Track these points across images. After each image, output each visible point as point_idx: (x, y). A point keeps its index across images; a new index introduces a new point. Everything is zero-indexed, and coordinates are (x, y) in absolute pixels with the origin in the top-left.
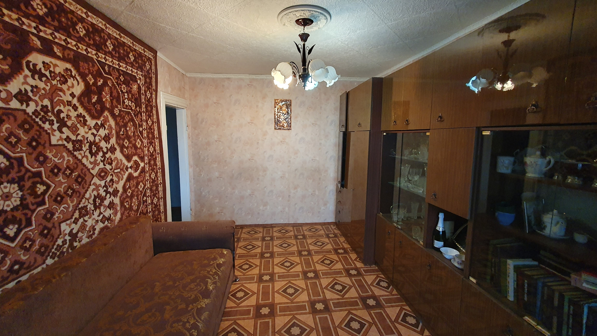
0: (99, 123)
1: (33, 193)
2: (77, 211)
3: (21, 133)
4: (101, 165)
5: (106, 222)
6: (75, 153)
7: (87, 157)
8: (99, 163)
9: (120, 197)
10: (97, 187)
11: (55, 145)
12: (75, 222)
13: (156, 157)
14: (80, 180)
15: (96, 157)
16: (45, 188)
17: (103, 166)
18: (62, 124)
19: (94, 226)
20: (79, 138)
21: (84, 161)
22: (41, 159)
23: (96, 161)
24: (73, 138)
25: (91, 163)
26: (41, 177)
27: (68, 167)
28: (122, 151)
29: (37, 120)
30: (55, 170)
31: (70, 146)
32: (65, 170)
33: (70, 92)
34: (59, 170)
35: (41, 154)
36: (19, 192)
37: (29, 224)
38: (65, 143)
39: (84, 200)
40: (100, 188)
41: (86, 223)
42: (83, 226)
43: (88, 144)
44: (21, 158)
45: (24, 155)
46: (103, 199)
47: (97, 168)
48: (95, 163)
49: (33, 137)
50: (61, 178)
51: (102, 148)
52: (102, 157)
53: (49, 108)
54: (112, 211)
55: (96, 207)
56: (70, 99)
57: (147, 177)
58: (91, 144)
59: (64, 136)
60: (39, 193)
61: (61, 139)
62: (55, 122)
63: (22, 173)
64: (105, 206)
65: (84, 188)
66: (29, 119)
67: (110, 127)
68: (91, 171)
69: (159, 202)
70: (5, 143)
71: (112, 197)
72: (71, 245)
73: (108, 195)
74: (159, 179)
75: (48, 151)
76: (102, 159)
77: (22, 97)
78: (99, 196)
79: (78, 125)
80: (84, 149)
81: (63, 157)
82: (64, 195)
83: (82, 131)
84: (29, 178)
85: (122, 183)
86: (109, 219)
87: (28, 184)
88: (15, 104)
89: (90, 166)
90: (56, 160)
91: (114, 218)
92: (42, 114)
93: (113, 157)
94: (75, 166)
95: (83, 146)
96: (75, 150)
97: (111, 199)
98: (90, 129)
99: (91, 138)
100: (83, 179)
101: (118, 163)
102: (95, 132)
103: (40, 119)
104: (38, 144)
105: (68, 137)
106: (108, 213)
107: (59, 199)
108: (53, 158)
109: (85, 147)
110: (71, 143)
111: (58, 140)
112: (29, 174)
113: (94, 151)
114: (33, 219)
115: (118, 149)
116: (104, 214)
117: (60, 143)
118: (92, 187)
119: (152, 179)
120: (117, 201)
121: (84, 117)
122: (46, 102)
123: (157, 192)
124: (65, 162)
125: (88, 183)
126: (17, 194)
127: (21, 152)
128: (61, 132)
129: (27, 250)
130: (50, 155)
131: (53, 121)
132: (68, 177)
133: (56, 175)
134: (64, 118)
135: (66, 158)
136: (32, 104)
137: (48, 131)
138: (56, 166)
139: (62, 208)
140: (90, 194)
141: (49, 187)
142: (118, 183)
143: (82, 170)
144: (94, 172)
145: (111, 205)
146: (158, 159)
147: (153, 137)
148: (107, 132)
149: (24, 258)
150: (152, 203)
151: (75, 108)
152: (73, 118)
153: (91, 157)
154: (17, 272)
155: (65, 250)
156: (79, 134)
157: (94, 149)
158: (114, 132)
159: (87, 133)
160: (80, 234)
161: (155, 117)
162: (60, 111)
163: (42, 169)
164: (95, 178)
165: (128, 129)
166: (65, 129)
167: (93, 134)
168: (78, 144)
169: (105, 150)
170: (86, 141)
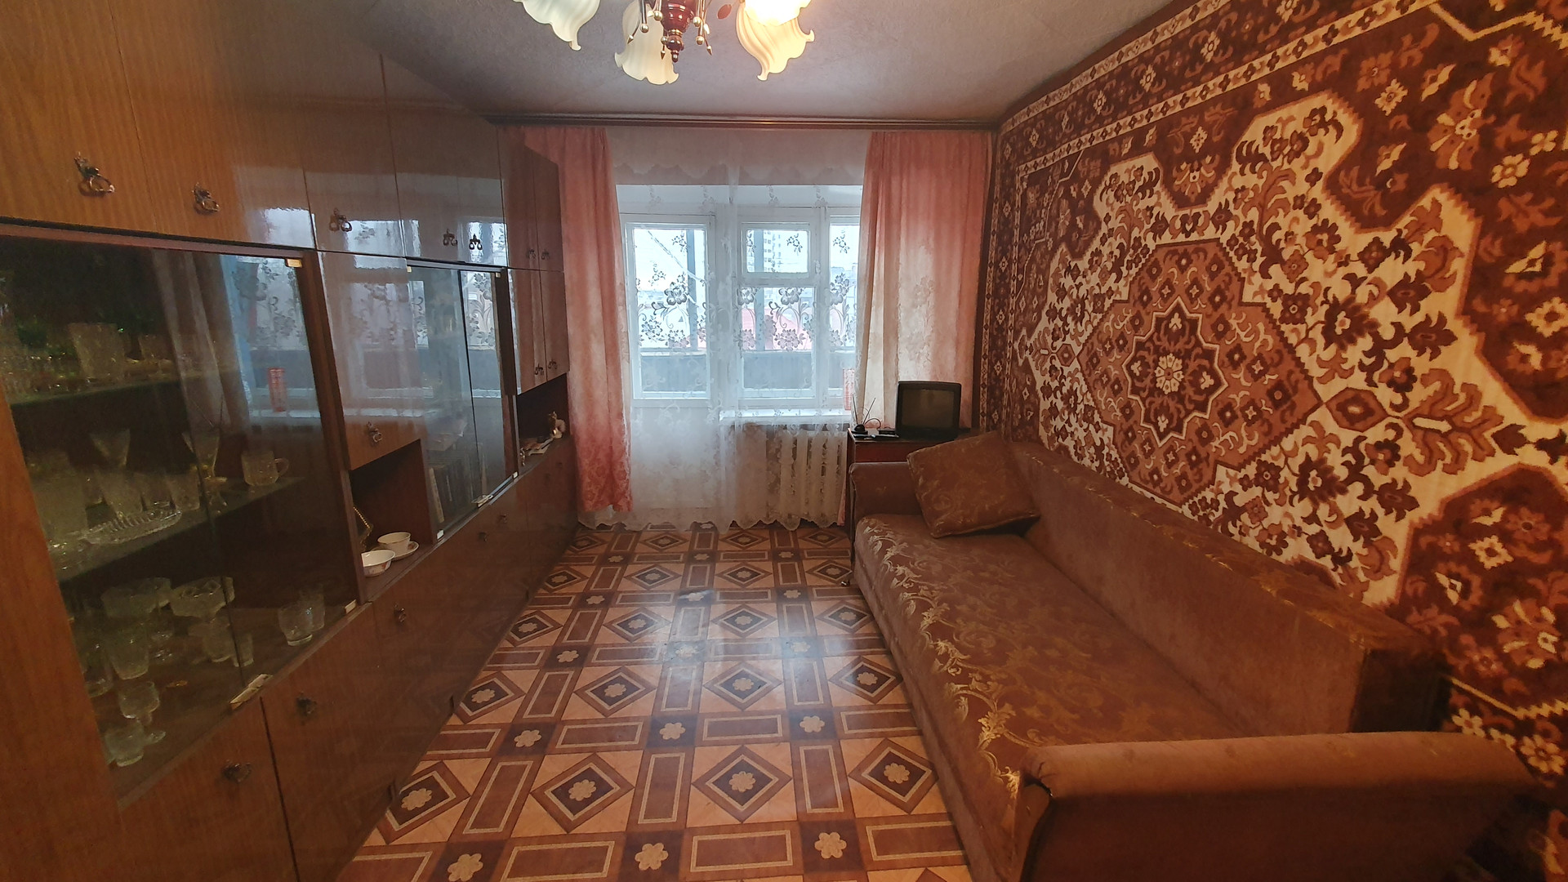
0: (1388, 238)
1: (1195, 384)
3: (1205, 278)
4: (1358, 381)
6: (1284, 327)
7: (1312, 343)
8: (1351, 371)
10: (1322, 439)
11: (1247, 304)
12: (1245, 484)
14: (1278, 395)
15: (1342, 348)
16: (1212, 382)
17: (1363, 386)
19: (1288, 536)
20: (1304, 289)
21: (1303, 351)
22: (1221, 328)
23: (1338, 360)
24: (1288, 288)
25: (1321, 363)
26: (1211, 362)
27: (1260, 357)
29: (1230, 254)
30: (1236, 355)
31: (1276, 309)
32: (1254, 362)
33: (1309, 171)
34: (1243, 357)
35: (1223, 319)
36: (1181, 372)
38: (1268, 300)
39: (1275, 450)
40: (1331, 446)
41: (1269, 510)
42: (1256, 509)
43: (1326, 307)
44: (1196, 320)
45: (1200, 316)
46: (1335, 486)
47: (1338, 385)
48: (1335, 368)
49: (1219, 286)
50: (1241, 374)
51: (1374, 325)
52: (1367, 354)
53: (1255, 227)
54: (1363, 550)
56: (1302, 187)
58: (1335, 308)
59: (1269, 285)
60: (1203, 387)
61: (1261, 290)
62: (1258, 255)
63: (1189, 347)
64: (1334, 510)
66: (1220, 255)
68: (1317, 386)
70: (1185, 296)
71: (1376, 504)
75: (1234, 315)
76: (1369, 361)
77: (1222, 217)
79: (1309, 256)
80: (1310, 319)
81: (1256, 332)
82: (1239, 413)
83: (1317, 270)
84: (1197, 356)
85: (1444, 485)
87: (1193, 365)
88: (1210, 232)
89: (1316, 372)
90: (1242, 334)
92: (1241, 240)
93: (1421, 366)
94: (1276, 358)
95: (1310, 310)
96: (1283, 320)
97: (1369, 508)
98: (1344, 264)
99: (1340, 290)
100: (1287, 397)
101: (1449, 395)
102: (1360, 272)
103: (1236, 253)
104: (1223, 299)
105: (1276, 286)
106: (1344, 540)
107: (1230, 416)
108: (1238, 331)
109: (1315, 317)
110: (1279, 301)
111: (1255, 294)
112: (1198, 350)
113: (1339, 331)
115: (1469, 340)
116: (1329, 531)
117: (1258, 299)
118: (1305, 431)
120: (1395, 531)
121: (1335, 227)
122: (1254, 215)
124: (1257, 344)
125: (1300, 415)
127: (1198, 313)
128: (1265, 275)
130: (1233, 323)
131: (1256, 250)
132: (1257, 377)
133: (1235, 365)
134: (1279, 241)
135: (1262, 336)
136: (1230, 224)
137: (1243, 275)
138: (1238, 348)
139: (1227, 436)
140: (1297, 447)
141: (1218, 384)
142: (1421, 470)
143: (1291, 373)
144: (1327, 391)
145: (1365, 529)
148: (1415, 267)
149: (1164, 473)
151: (1313, 209)
152: (1300, 240)
153: (1326, 347)
156: (1304, 279)
157: (1343, 322)
159: (1329, 275)
162: (1276, 227)
163: (1217, 347)
166: (1275, 270)
167: (1346, 277)
168: (1296, 307)
169: (1386, 333)
170: (1321, 298)
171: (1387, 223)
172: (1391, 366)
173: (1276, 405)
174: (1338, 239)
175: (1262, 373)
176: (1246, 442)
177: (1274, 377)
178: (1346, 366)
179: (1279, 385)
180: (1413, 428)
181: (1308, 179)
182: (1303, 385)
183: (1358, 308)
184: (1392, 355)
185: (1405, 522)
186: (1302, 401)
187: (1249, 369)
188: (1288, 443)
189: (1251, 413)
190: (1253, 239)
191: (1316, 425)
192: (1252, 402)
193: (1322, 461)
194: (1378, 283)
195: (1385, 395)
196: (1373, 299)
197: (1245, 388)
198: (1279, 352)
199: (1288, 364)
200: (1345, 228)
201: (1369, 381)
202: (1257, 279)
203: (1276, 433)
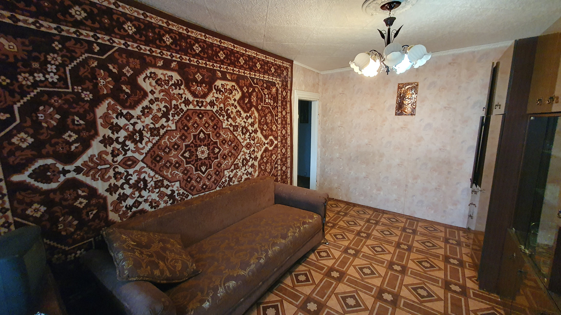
0: (248, 115)
1: (213, 152)
2: (233, 165)
3: (210, 121)
4: (248, 141)
5: (249, 176)
6: (234, 133)
7: (240, 135)
8: (247, 139)
9: (259, 162)
10: (245, 154)
11: (224, 128)
12: (232, 171)
13: (287, 138)
14: (235, 148)
15: (245, 135)
16: (218, 150)
17: (249, 141)
18: (229, 116)
19: (242, 176)
20: (237, 124)
21: (239, 137)
22: (218, 135)
23: (245, 137)
24: (234, 124)
25: (242, 139)
26: (217, 144)
27: (230, 140)
28: (262, 133)
29: (217, 115)
30: (224, 142)
31: (232, 129)
32: (229, 142)
33: (234, 98)
34: (226, 141)
35: (218, 133)
36: (207, 151)
37: (211, 167)
38: (229, 127)
39: (237, 160)
40: (246, 154)
41: (237, 173)
42: (235, 175)
43: (241, 128)
44: (210, 134)
45: (211, 132)
46: (248, 161)
47: (245, 142)
48: (244, 139)
49: (215, 124)
50: (226, 146)
51: (249, 130)
52: (249, 136)
53: (223, 108)
54: (253, 170)
55: (243, 165)
56: (233, 102)
57: (279, 151)
58: (243, 128)
59: (229, 123)
60: (216, 152)
61: (227, 125)
62: (225, 116)
63: (209, 142)
64: (249, 166)
65: (237, 153)
66: (214, 115)
67: (255, 117)
68: (242, 143)
69: (287, 170)
70: (203, 127)
71: (253, 161)
72: (229, 184)
73: (251, 159)
74: (288, 153)
75: (221, 131)
76: (249, 137)
77: (212, 104)
78: (245, 159)
79: (237, 117)
80: (239, 130)
81: (228, 134)
82: (227, 156)
83: (238, 120)
84: (212, 144)
85: (260, 153)
86: (250, 174)
87: (211, 147)
88: (209, 108)
89: (242, 141)
90: (224, 136)
91: (254, 174)
92: (220, 111)
93: (255, 136)
94: (233, 140)
95: (238, 128)
96: (234, 131)
97: (252, 162)
98: (243, 119)
99: (243, 124)
100: (237, 148)
101: (258, 140)
102: (246, 121)
103: (219, 115)
104: (217, 127)
105: (231, 123)
106: (250, 170)
107: (224, 157)
108: (223, 135)
109: (240, 130)
110: (232, 127)
111: (226, 125)
112: (212, 142)
113: (244, 132)
114: (212, 165)
115: (259, 131)
116: (248, 170)
117: (227, 127)
118: (242, 153)
119: (283, 153)
120: (256, 163)
121: (240, 112)
122: (222, 105)
123: (286, 162)
124: (229, 137)
125: (240, 151)
126: (207, 152)
127: (210, 131)
128: (228, 121)
129: (209, 180)
130: (222, 133)
131: (224, 115)
132: (230, 145)
133: (224, 144)
134: (229, 113)
135: (230, 135)
136: (215, 107)
137: (222, 121)
138: (224, 139)
139: (225, 162)
140: (241, 157)
141: (220, 150)
142: (258, 152)
143: (237, 142)
144: (244, 144)
145: (253, 166)
146: (288, 139)
147: (286, 123)
148: (253, 120)
149: (207, 183)
150: (281, 169)
151: (236, 107)
152: (234, 113)
153: (243, 135)
154: (205, 189)
155: (225, 185)
156: (237, 122)
157: (244, 131)
158: (257, 120)
159: (241, 121)
160: (234, 179)
161: (288, 109)
162: (228, 110)
163: (218, 140)
164: (244, 148)
165: (267, 118)
166: (230, 119)
167: (244, 122)
168: (236, 128)
169: (251, 132)
170: (240, 126)
171: (248, 112)
172: (252, 137)
173: (235, 150)
174: (241, 114)
175: (231, 144)
176: (230, 161)
177: (234, 144)
178: (246, 139)
179: (235, 146)
180: (256, 146)
181: (234, 100)
182: (240, 144)
183: (246, 127)
184: (252, 135)
185: (257, 161)
186: (240, 147)
187: (228, 144)
188: (239, 158)
189: (230, 154)
190: (223, 111)
191: (243, 151)
192: (230, 152)
193: (245, 158)
194: (248, 123)
195: (252, 142)
196: (248, 126)
197: (228, 149)
198: (234, 138)
199: (236, 140)
200: (242, 112)
201: (250, 141)
202: (226, 122)
203: (236, 156)
